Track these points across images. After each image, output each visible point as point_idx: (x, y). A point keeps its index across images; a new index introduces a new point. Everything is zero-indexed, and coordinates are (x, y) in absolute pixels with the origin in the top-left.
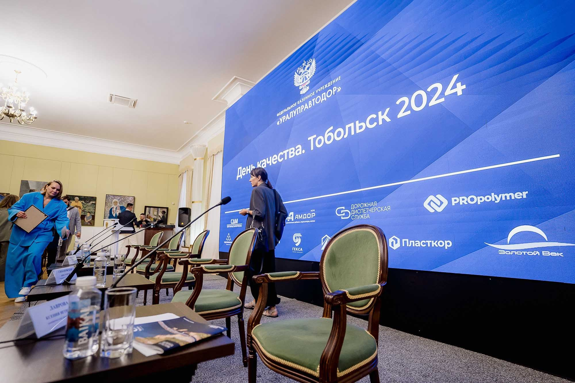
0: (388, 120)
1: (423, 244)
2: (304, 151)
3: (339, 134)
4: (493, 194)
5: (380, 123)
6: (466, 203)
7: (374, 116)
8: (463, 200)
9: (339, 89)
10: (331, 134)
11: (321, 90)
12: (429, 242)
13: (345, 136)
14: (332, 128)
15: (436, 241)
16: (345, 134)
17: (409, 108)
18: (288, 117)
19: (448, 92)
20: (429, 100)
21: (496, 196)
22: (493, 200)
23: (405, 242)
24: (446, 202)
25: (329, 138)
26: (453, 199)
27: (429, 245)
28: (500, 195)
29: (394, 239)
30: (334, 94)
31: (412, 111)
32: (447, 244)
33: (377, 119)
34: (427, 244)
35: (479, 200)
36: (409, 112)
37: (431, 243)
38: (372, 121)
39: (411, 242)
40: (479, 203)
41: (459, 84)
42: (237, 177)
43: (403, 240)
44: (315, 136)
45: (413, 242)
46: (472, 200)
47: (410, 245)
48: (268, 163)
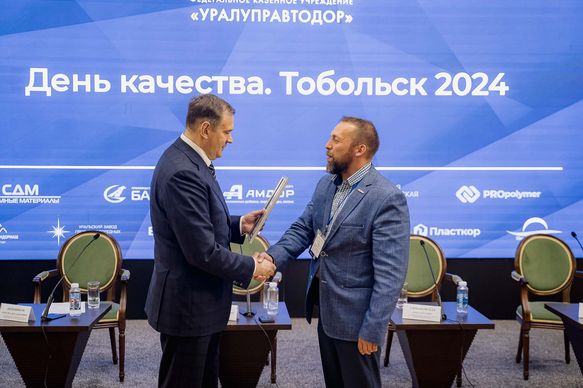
0: (424, 93)
1: (453, 232)
2: (268, 91)
3: (345, 86)
4: (517, 191)
5: (413, 93)
6: (495, 197)
7: (405, 81)
8: (493, 194)
9: (349, 19)
10: (331, 82)
11: (312, 3)
12: (458, 230)
13: (358, 93)
14: (332, 72)
15: (466, 230)
16: (356, 89)
17: (450, 88)
18: (224, 15)
19: (493, 87)
20: (473, 87)
21: (519, 193)
22: (517, 196)
23: (434, 231)
24: (478, 194)
25: (326, 87)
26: (485, 192)
27: (458, 234)
28: (522, 193)
29: (421, 227)
30: (338, 21)
31: (453, 93)
32: (476, 232)
33: (408, 87)
34: (456, 232)
35: (506, 195)
36: (449, 93)
37: (460, 232)
38: (401, 86)
39: (440, 230)
40: (506, 198)
41: (503, 84)
42: (26, 88)
43: (431, 229)
44: (296, 74)
45: (442, 230)
46: (501, 194)
47: (439, 234)
48: (161, 85)
